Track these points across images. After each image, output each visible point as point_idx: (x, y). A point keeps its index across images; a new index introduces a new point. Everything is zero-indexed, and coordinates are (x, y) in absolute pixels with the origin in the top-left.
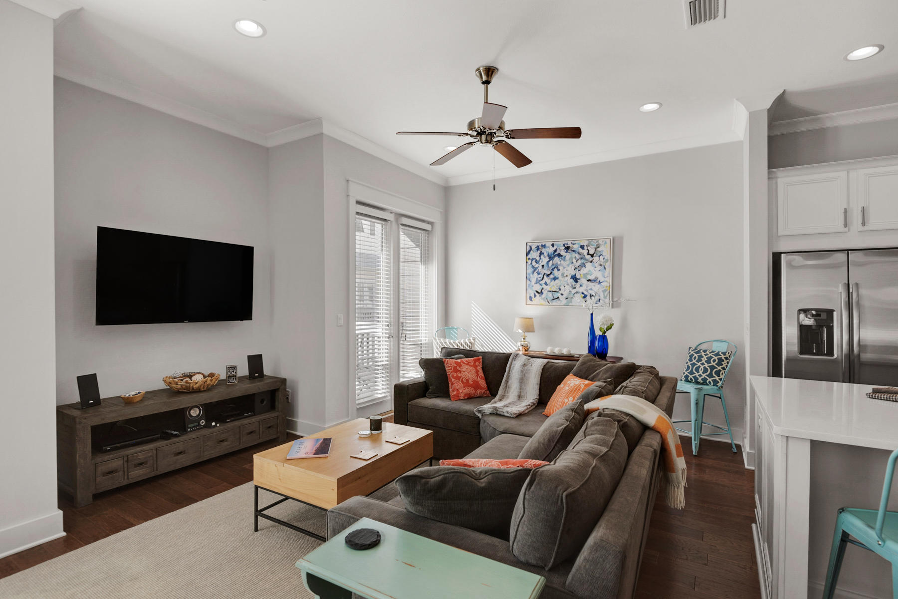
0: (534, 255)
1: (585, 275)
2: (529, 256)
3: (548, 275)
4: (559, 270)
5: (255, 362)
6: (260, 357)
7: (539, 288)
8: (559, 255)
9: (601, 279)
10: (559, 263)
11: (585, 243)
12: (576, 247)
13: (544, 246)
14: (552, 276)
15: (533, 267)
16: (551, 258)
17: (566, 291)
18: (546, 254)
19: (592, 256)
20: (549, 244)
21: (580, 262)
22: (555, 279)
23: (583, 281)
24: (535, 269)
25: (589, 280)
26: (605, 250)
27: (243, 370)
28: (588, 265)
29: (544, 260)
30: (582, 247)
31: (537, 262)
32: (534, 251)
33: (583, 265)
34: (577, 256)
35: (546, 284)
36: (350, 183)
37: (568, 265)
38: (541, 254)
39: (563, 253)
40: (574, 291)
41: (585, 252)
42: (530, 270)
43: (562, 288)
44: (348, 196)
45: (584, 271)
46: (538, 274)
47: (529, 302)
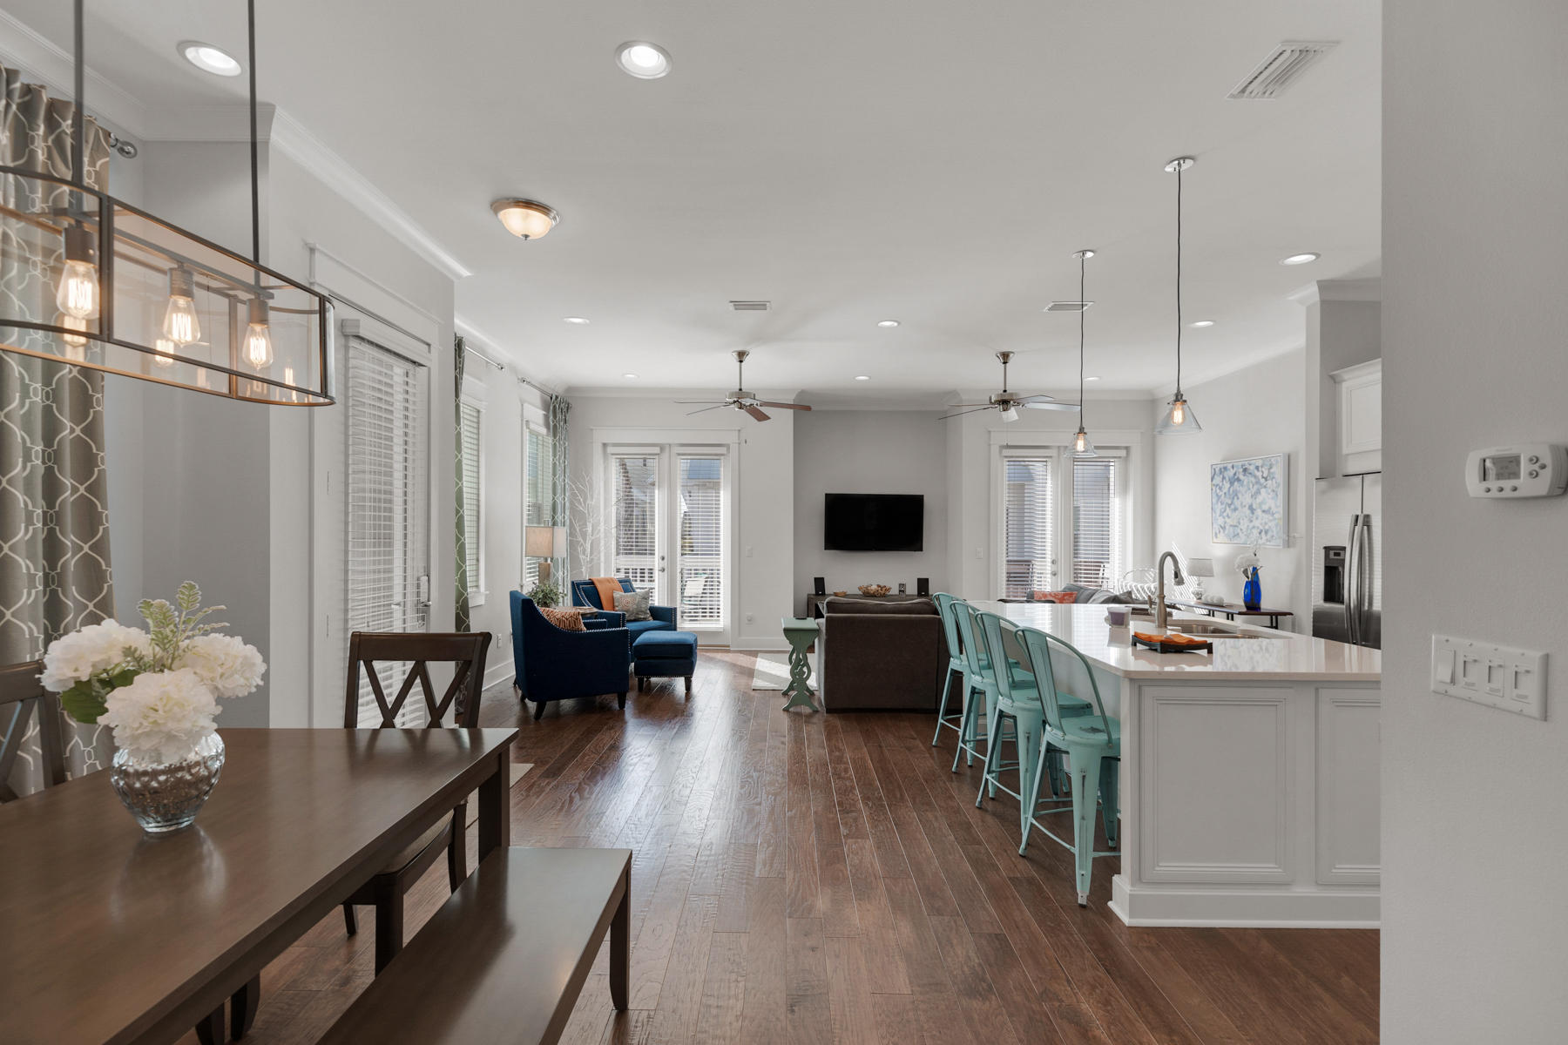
0: (1218, 480)
1: (1260, 504)
2: (1214, 482)
3: (1229, 505)
4: (1238, 498)
5: (923, 584)
6: (926, 580)
7: (1221, 521)
8: (1238, 480)
9: (1274, 510)
10: (1238, 489)
11: (1259, 463)
12: (1252, 468)
13: (1225, 468)
14: (1232, 507)
15: (1217, 495)
16: (1232, 484)
17: (1244, 524)
18: (1227, 479)
19: (1266, 479)
20: (1229, 466)
21: (1256, 487)
22: (1236, 509)
23: (1259, 512)
24: (1219, 497)
25: (1264, 511)
26: (1279, 472)
27: (912, 589)
28: (1263, 491)
29: (1227, 485)
30: (1257, 468)
31: (1220, 489)
32: (1219, 472)
33: (1258, 492)
34: (1253, 480)
35: (1228, 516)
36: (992, 434)
37: (1246, 492)
38: (1224, 478)
39: (1241, 477)
40: (1251, 525)
41: (1259, 474)
42: (1214, 501)
43: (1241, 521)
44: (990, 445)
45: (1259, 499)
46: (1222, 504)
47: (1215, 540)
